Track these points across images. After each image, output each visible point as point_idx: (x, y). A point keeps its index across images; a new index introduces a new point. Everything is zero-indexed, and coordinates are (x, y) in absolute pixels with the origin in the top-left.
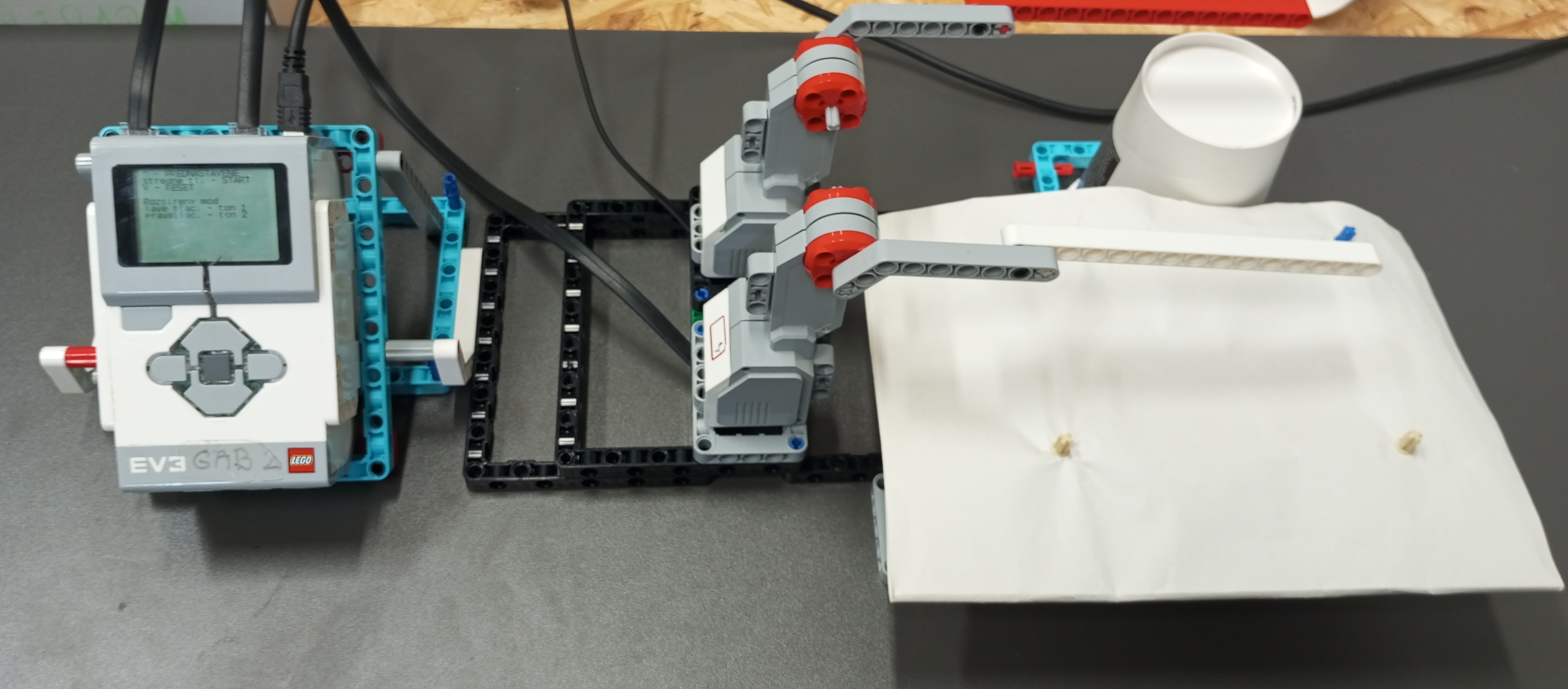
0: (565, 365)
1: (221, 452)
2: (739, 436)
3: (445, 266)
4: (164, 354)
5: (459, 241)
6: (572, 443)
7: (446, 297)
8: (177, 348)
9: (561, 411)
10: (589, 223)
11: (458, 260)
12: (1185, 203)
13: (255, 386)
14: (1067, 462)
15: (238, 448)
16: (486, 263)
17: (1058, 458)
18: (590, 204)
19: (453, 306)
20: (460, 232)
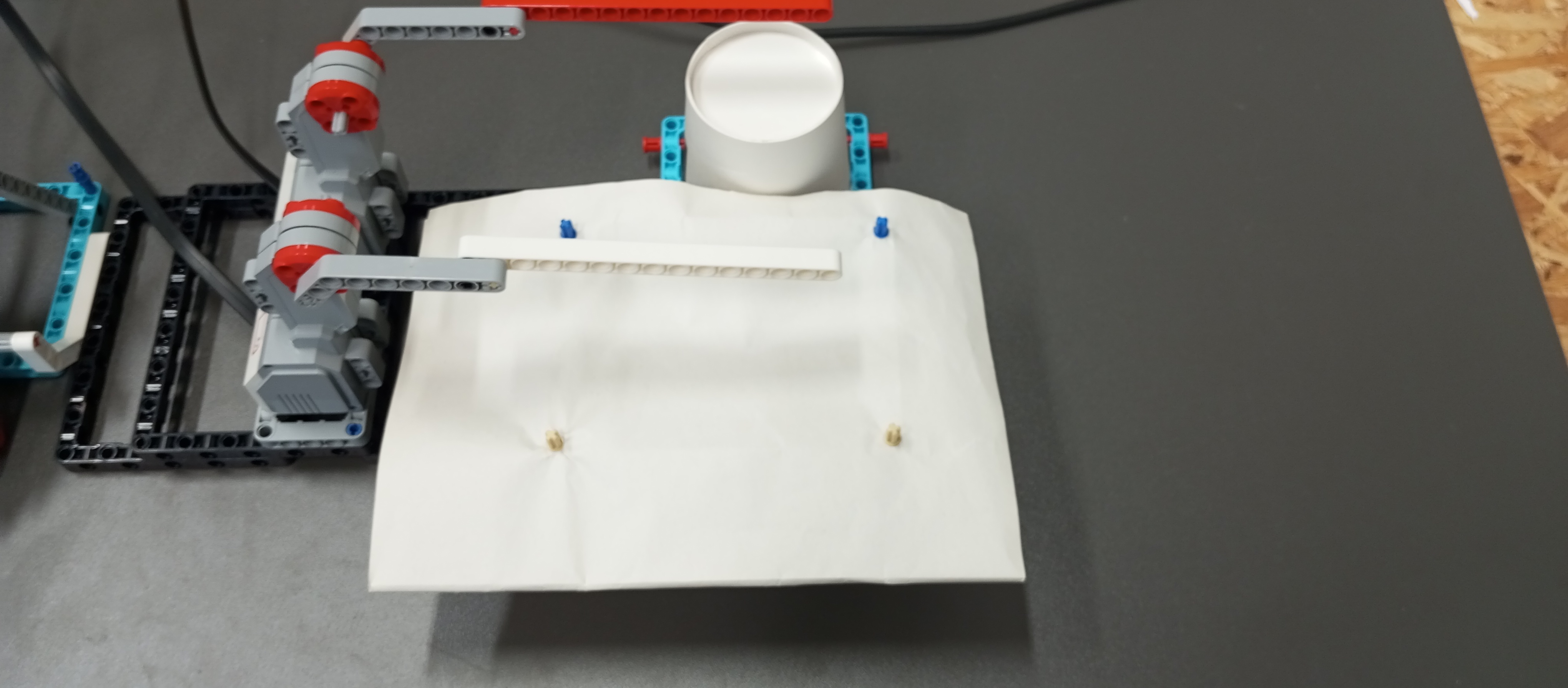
0: (157, 351)
2: (300, 423)
3: (72, 252)
5: (89, 227)
6: (150, 428)
7: (67, 282)
9: (145, 397)
10: (207, 207)
11: (83, 245)
12: (732, 194)
14: (558, 456)
16: (110, 248)
17: (550, 452)
18: (209, 189)
19: (70, 294)
20: (91, 217)
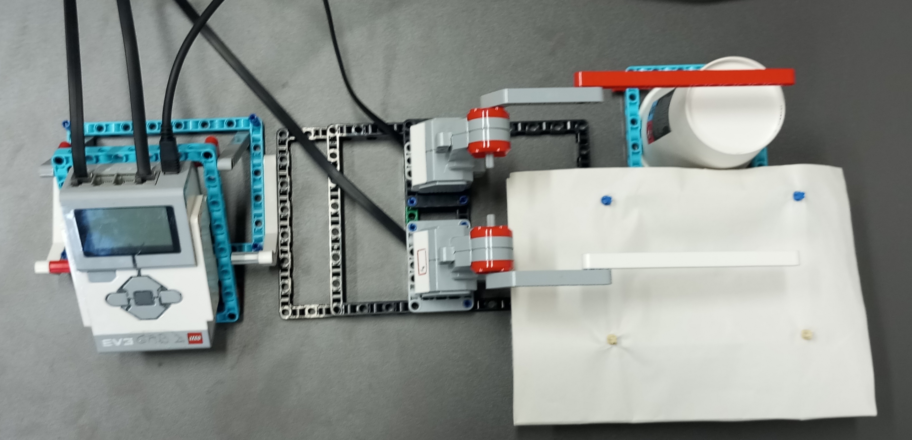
1: (151, 336)
2: (435, 300)
3: (255, 170)
4: (114, 293)
5: (261, 150)
7: (257, 193)
8: (121, 290)
11: (261, 165)
13: (166, 306)
14: (614, 348)
15: (160, 334)
17: (609, 346)
18: (341, 128)
19: (262, 199)
20: (261, 143)
